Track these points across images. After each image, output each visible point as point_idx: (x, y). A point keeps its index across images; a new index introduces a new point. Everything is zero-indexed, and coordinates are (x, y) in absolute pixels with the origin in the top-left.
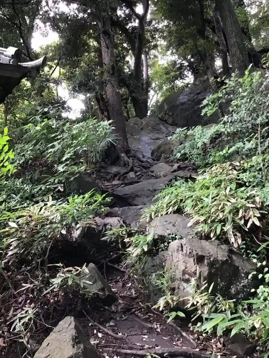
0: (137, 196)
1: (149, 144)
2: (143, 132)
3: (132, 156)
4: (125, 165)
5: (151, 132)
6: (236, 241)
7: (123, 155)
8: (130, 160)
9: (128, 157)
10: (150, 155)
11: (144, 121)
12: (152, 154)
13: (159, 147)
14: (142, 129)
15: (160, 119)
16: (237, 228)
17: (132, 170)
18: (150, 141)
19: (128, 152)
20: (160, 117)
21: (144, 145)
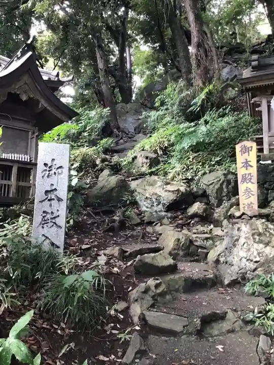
0: (125, 149)
1: (133, 123)
2: (127, 115)
3: (121, 131)
4: (117, 136)
5: (134, 114)
6: (160, 152)
7: (115, 130)
8: (120, 133)
9: (119, 132)
10: (133, 131)
11: (129, 106)
12: (135, 130)
13: (139, 125)
14: (127, 112)
15: (141, 104)
16: (161, 148)
17: (122, 138)
18: (133, 121)
19: (118, 128)
20: (141, 102)
21: (129, 123)
